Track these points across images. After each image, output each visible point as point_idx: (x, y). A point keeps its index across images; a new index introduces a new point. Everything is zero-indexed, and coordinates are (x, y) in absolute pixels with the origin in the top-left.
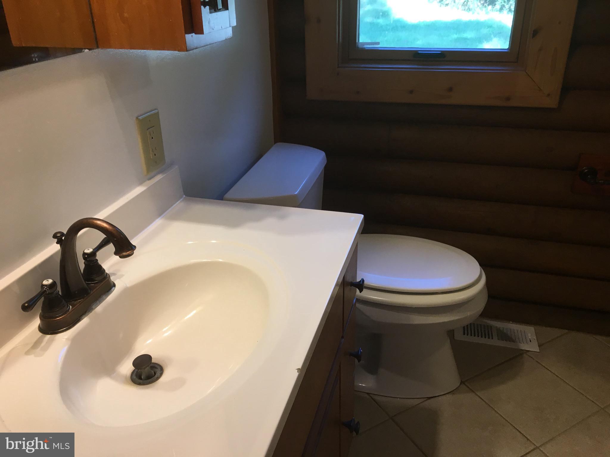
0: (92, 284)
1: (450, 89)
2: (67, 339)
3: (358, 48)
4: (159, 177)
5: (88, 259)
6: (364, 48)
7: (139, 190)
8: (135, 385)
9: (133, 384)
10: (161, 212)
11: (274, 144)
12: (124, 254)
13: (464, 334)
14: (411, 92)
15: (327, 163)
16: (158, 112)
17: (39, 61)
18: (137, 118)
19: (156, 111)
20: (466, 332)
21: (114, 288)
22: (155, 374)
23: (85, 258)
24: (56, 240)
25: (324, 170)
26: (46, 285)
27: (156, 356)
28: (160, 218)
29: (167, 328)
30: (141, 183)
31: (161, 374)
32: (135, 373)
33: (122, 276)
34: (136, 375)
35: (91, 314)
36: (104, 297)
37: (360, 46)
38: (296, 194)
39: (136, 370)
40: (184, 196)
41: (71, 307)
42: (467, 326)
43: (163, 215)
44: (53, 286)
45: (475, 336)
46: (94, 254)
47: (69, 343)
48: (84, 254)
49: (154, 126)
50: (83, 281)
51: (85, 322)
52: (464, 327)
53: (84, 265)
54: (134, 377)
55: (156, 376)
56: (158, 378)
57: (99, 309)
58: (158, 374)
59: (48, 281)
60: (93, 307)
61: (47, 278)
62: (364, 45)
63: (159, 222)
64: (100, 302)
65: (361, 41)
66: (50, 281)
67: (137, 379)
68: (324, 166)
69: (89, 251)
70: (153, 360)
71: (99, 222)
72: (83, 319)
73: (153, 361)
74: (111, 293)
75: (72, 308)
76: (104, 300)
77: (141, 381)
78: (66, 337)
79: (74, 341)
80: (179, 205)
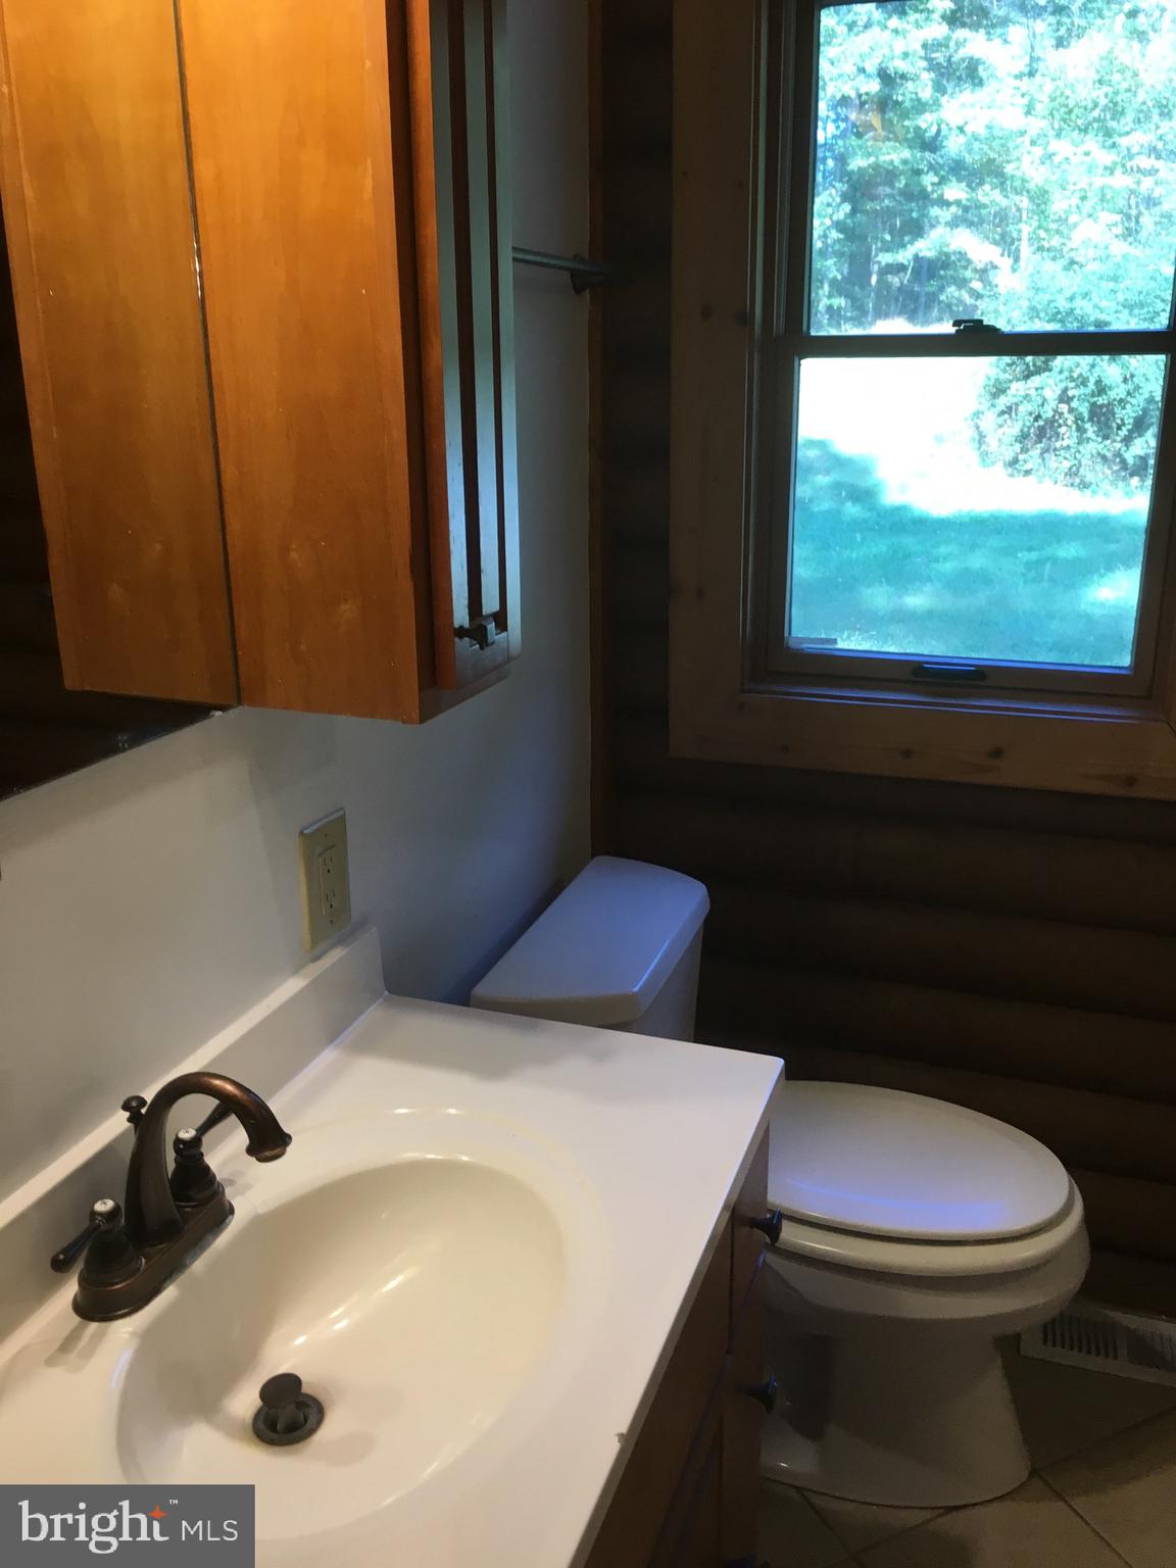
0: (189, 1207)
1: (997, 753)
2: (133, 1334)
3: (788, 648)
4: (336, 955)
5: (184, 1154)
6: (803, 650)
7: (293, 986)
8: (263, 1444)
9: (257, 1441)
10: (332, 1033)
11: (592, 858)
12: (267, 1154)
13: (1045, 1342)
14: (907, 754)
15: (711, 911)
16: (345, 814)
17: (131, 746)
18: (301, 833)
19: (341, 813)
20: (1050, 1337)
21: (230, 1217)
22: (306, 1420)
23: (177, 1150)
24: (127, 1114)
25: (702, 930)
26: (100, 1214)
27: (311, 1379)
28: (331, 1047)
29: (340, 1310)
30: (296, 970)
31: (320, 1421)
32: (262, 1417)
33: (248, 1187)
34: (265, 1422)
35: (183, 1278)
36: (210, 1237)
37: (792, 644)
38: (637, 993)
39: (266, 1409)
40: (386, 993)
41: (143, 1260)
42: (1054, 1320)
43: (336, 1042)
44: (112, 1215)
45: (1072, 1348)
46: (196, 1142)
47: (135, 1343)
48: (178, 1141)
49: (334, 846)
50: (171, 1199)
51: (169, 1294)
52: (1045, 1327)
53: (174, 1165)
54: (262, 1426)
55: (308, 1426)
56: (313, 1431)
57: (199, 1265)
58: (312, 1419)
59: (105, 1203)
60: (187, 1262)
61: (101, 1197)
62: (801, 643)
63: (328, 1056)
64: (203, 1249)
65: (794, 634)
66: (109, 1204)
67: (267, 1432)
68: (703, 918)
69: (187, 1134)
70: (304, 1385)
71: (217, 1082)
72: (165, 1288)
73: (305, 1389)
74: (226, 1228)
75: (146, 1262)
76: (209, 1244)
77: (274, 1436)
78: (130, 1329)
79: (147, 1337)
80: (374, 1014)
